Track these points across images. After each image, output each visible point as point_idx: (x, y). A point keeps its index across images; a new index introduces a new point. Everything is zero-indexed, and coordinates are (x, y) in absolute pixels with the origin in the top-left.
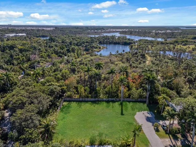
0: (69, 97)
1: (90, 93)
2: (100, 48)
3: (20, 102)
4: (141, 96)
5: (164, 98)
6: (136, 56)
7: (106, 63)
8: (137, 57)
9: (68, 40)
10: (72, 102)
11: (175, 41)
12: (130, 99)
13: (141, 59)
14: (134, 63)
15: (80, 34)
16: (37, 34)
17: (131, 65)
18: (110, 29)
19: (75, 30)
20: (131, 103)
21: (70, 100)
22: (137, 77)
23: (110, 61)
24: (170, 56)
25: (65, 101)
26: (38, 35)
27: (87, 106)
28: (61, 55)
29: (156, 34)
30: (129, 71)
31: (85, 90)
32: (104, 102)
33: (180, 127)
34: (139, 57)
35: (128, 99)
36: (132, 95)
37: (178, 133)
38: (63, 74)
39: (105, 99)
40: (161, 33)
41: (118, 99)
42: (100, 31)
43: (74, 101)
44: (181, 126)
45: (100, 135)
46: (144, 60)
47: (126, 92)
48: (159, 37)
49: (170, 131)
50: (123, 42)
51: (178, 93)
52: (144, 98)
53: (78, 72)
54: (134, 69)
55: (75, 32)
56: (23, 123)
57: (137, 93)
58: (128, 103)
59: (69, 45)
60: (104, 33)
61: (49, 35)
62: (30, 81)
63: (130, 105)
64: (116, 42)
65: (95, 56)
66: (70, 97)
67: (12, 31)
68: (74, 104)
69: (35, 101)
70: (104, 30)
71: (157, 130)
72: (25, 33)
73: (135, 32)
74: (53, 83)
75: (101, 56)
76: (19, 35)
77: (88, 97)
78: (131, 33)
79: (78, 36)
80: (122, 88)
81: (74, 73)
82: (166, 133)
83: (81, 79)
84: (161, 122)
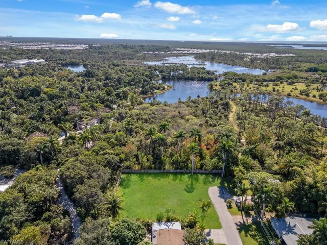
0: (127, 168)
1: (154, 163)
2: (164, 88)
4: (215, 168)
6: (216, 106)
7: (174, 117)
8: (217, 108)
9: (114, 75)
10: (132, 175)
12: (203, 171)
13: (223, 111)
15: (130, 59)
16: (61, 60)
17: (207, 122)
18: (178, 49)
19: (123, 51)
20: (204, 175)
21: (129, 171)
23: (178, 114)
24: (264, 105)
25: (123, 173)
26: (64, 62)
27: (151, 180)
28: (109, 104)
29: (252, 61)
30: (203, 132)
31: (148, 160)
33: (253, 203)
34: (220, 108)
35: (201, 171)
36: (205, 166)
37: (251, 211)
38: (117, 137)
39: (172, 171)
40: (259, 59)
41: (188, 171)
42: (163, 53)
43: (134, 173)
44: (254, 201)
46: (226, 113)
47: (198, 162)
48: (255, 67)
49: (243, 207)
50: (199, 77)
51: (262, 162)
52: (219, 169)
53: (136, 133)
54: (211, 128)
55: (122, 55)
57: (211, 163)
58: (199, 176)
61: (81, 61)
63: (202, 178)
64: (188, 77)
65: (158, 105)
66: (129, 168)
67: (22, 54)
68: (134, 178)
70: (169, 51)
71: (230, 207)
72: (42, 58)
74: (108, 151)
75: (165, 105)
76: (33, 62)
77: (151, 168)
80: (192, 157)
81: (131, 135)
82: (239, 210)
83: (142, 145)
84: (235, 198)
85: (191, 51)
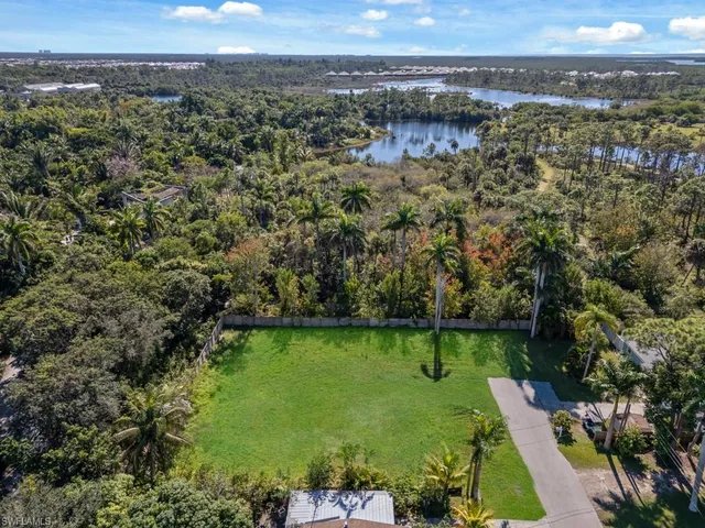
0: (243, 311)
1: (322, 298)
2: (368, 135)
3: (51, 327)
4: (509, 313)
5: (598, 319)
6: (501, 163)
7: (388, 189)
8: (505, 167)
9: (249, 107)
10: (254, 331)
11: (649, 110)
12: (471, 324)
13: (520, 175)
14: (492, 189)
15: (296, 84)
16: (139, 85)
17: (478, 199)
18: (408, 67)
19: (280, 69)
20: (473, 336)
21: (246, 322)
22: (497, 243)
23: (399, 182)
24: (628, 166)
25: (226, 327)
26: (142, 89)
27: (312, 349)
28: (221, 158)
29: (582, 84)
30: (470, 217)
31: (302, 288)
32: (373, 334)
33: (652, 429)
34: (512, 167)
35: (463, 323)
36: (477, 308)
37: (645, 451)
38: (221, 227)
39: (374, 321)
40: (597, 81)
41: (422, 323)
42: (371, 73)
43: (260, 327)
44: (658, 422)
45: (348, 452)
46: (529, 180)
47: (454, 297)
48: (590, 96)
49: (613, 440)
50: (455, 113)
51: (654, 301)
52: (521, 318)
53: (280, 221)
54: (490, 212)
55: (277, 76)
56: (58, 406)
57: (496, 301)
58: (460, 338)
59: (252, 125)
60: (386, 80)
61: (183, 87)
62: (98, 253)
63: (467, 343)
64: (429, 113)
65: (349, 162)
66: (246, 313)
67: (52, 75)
68: (258, 340)
69: (111, 324)
70: (386, 69)
71: (565, 439)
72: (96, 82)
73: (503, 76)
74: (183, 262)
75: (368, 165)
76: (74, 89)
77: (312, 314)
78: (486, 81)
79: (288, 92)
80: (439, 282)
81: (265, 226)
82: (600, 450)
83: (291, 248)
84: (582, 410)
85: (437, 70)
